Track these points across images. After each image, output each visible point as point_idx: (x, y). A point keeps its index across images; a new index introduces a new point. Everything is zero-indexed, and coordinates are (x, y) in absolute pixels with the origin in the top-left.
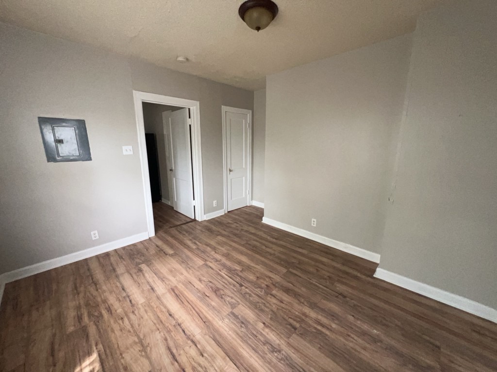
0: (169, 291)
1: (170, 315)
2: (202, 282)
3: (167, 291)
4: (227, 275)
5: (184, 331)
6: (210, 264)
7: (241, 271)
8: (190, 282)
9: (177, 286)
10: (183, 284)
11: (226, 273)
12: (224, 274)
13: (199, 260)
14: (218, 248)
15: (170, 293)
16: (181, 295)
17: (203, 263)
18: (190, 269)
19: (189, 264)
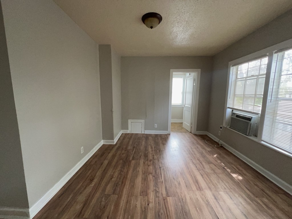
0: (203, 190)
1: (202, 175)
2: (178, 182)
3: (204, 190)
4: (162, 177)
5: (196, 167)
6: (164, 192)
7: (152, 174)
8: (187, 186)
9: (196, 189)
10: (192, 188)
11: (160, 178)
12: (163, 178)
13: (169, 205)
14: (141, 207)
15: (202, 188)
16: (195, 182)
17: (168, 198)
18: (182, 199)
19: (182, 206)
